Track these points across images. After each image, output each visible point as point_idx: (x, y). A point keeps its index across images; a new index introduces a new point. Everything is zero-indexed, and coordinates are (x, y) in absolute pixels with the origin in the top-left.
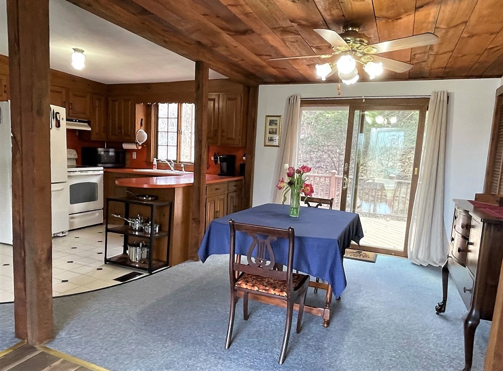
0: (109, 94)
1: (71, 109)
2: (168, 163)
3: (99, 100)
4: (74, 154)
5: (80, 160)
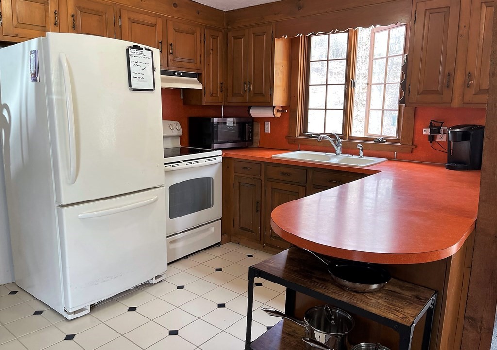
0: (229, 27)
1: (171, 54)
2: (331, 140)
3: (215, 38)
4: (176, 129)
5: (186, 139)
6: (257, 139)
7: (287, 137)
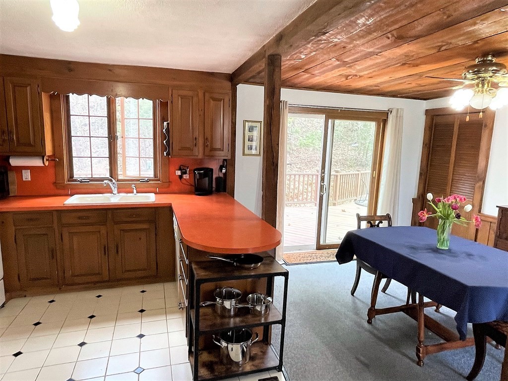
2: (110, 184)
6: (13, 189)
7: (55, 183)
